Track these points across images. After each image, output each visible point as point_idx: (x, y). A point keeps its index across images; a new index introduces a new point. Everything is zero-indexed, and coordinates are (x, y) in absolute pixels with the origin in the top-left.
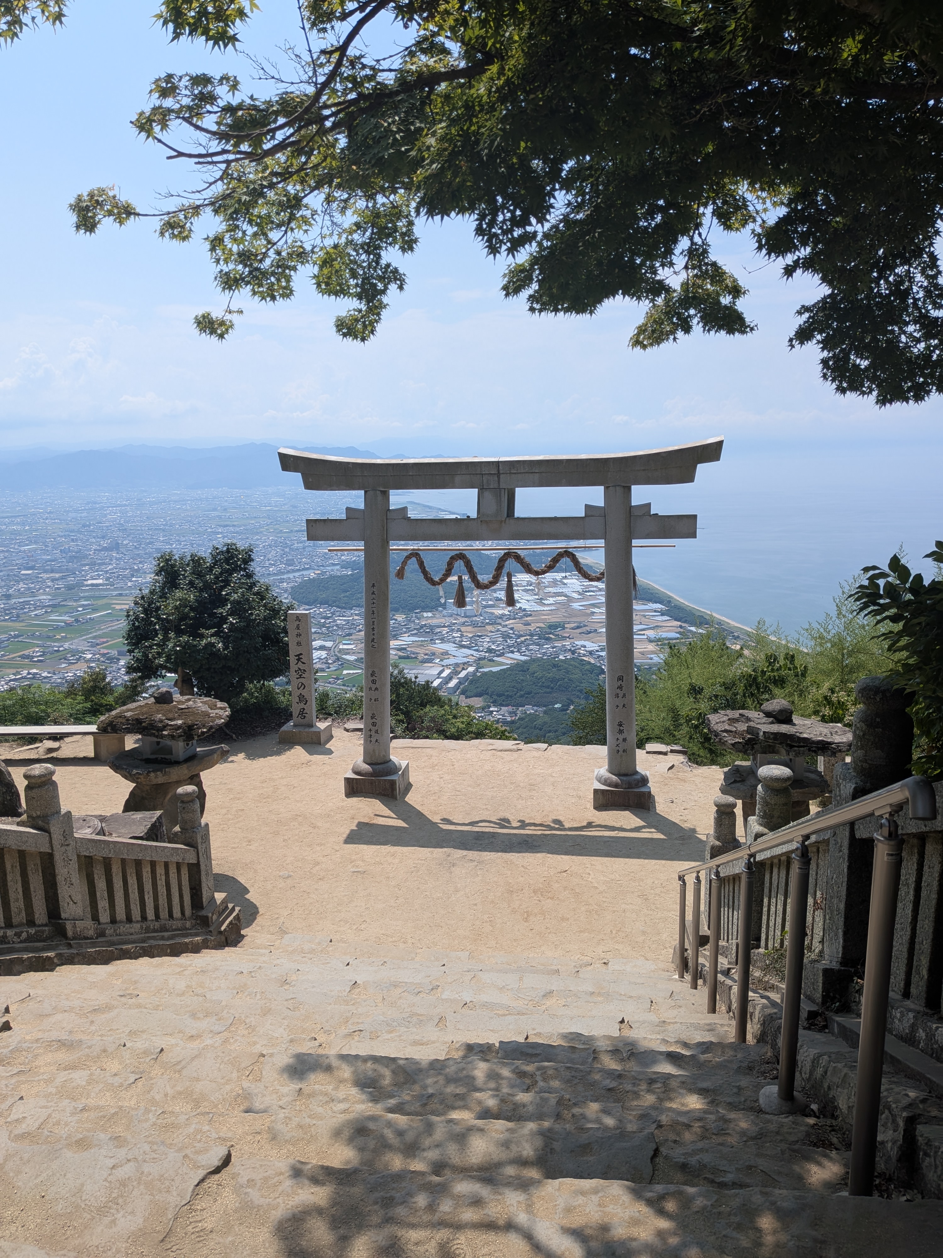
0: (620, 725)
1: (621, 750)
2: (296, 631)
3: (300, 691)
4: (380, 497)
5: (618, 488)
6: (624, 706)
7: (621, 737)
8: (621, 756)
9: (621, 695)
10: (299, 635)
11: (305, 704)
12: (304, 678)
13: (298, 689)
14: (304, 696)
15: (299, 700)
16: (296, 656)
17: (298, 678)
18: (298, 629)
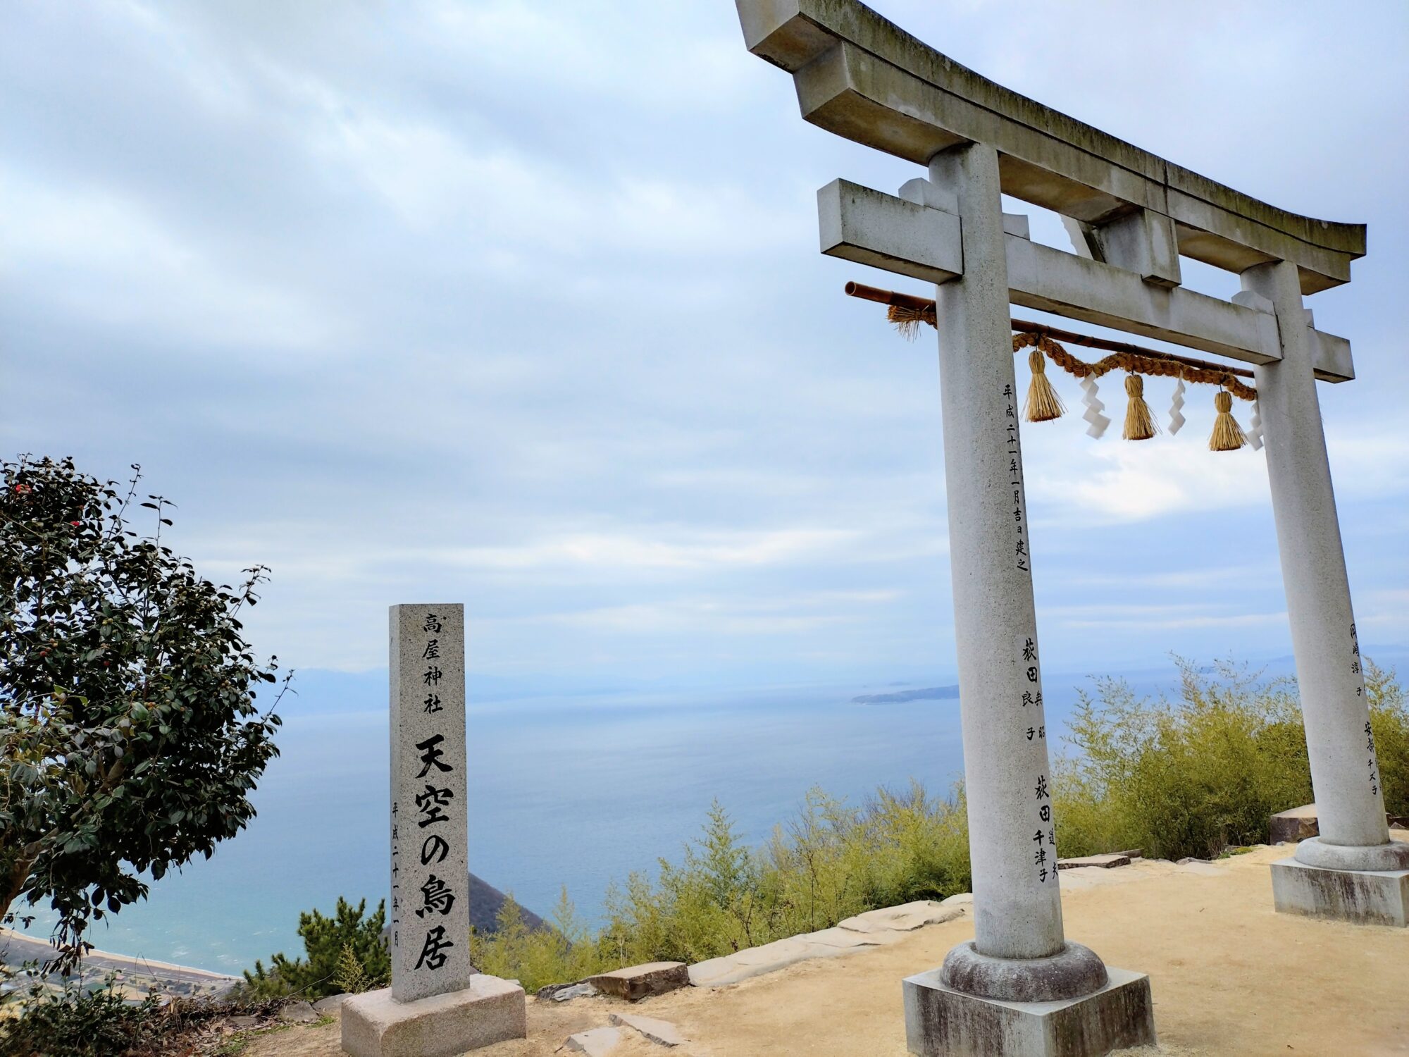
2: (426, 665)
3: (433, 868)
10: (433, 676)
11: (445, 912)
12: (445, 818)
13: (425, 861)
14: (441, 884)
15: (427, 902)
16: (421, 747)
17: (422, 825)
18: (433, 655)
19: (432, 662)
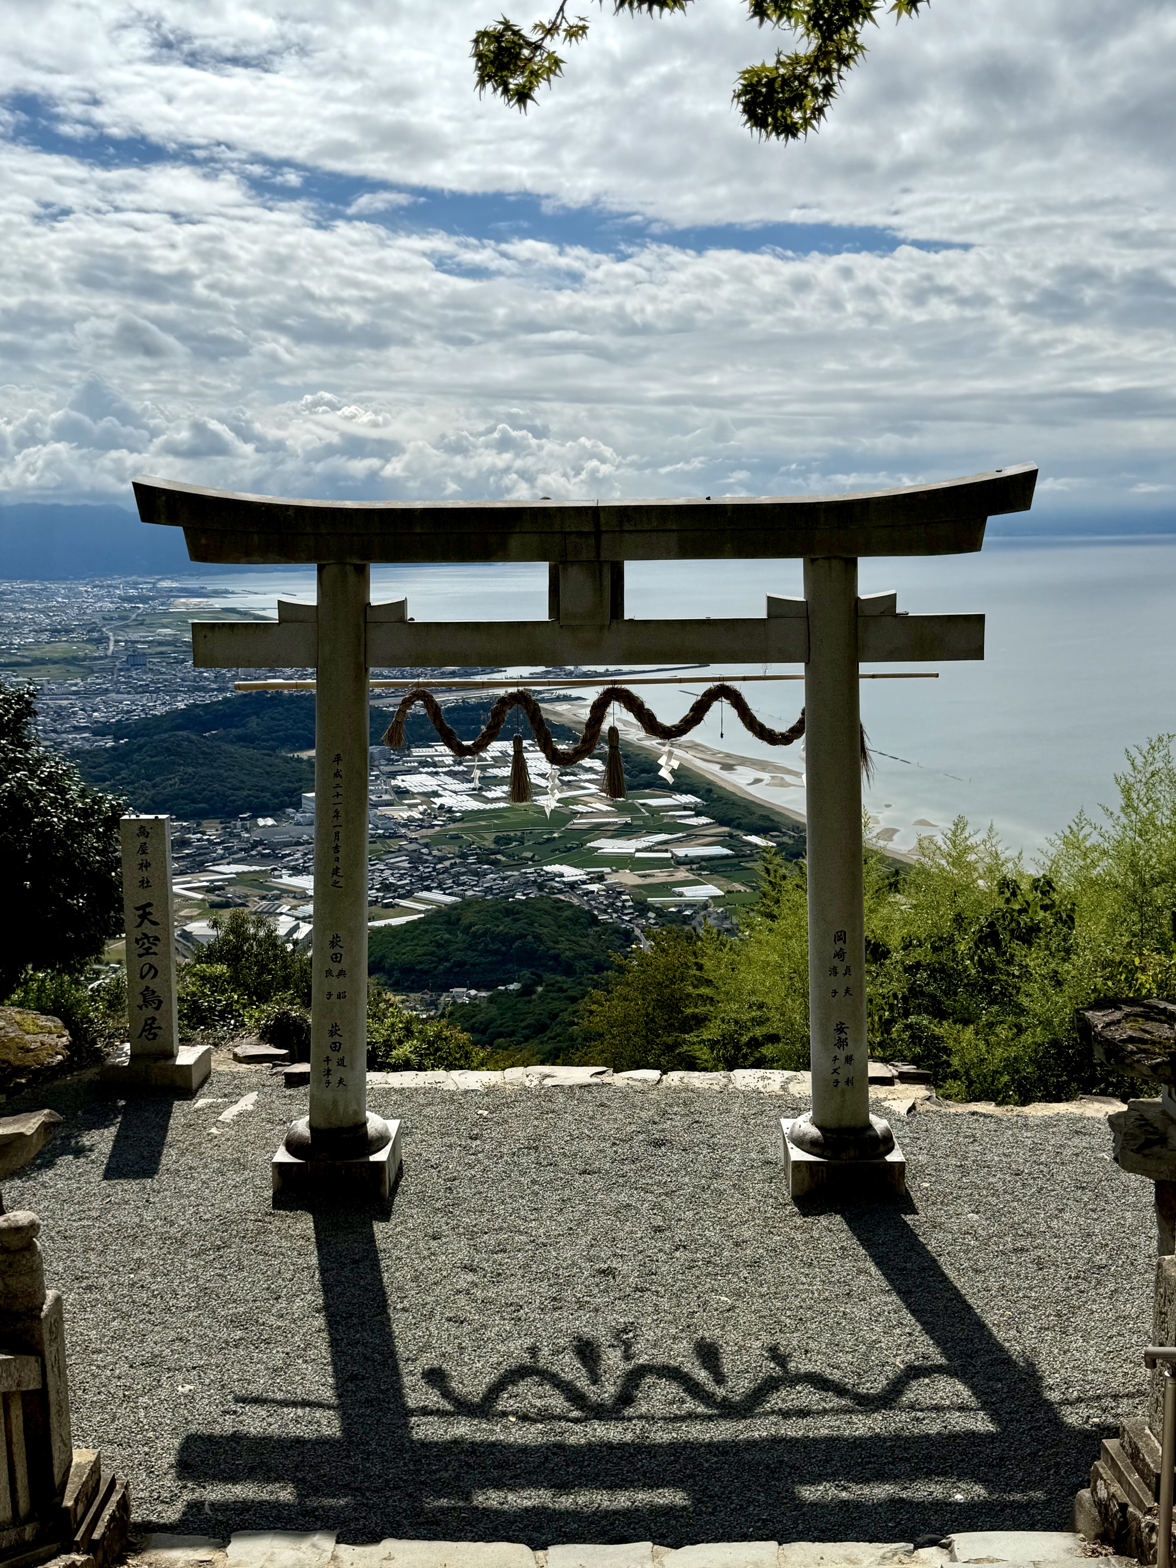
0: (840, 1029)
1: (842, 1079)
2: (139, 858)
3: (147, 982)
4: (352, 578)
5: (834, 563)
6: (847, 991)
7: (842, 1054)
8: (843, 1092)
9: (841, 970)
10: (144, 865)
11: (157, 1009)
12: (154, 953)
13: (142, 977)
14: (153, 992)
15: (144, 1001)
16: (137, 909)
17: (140, 956)
18: (144, 852)
19: (144, 856)
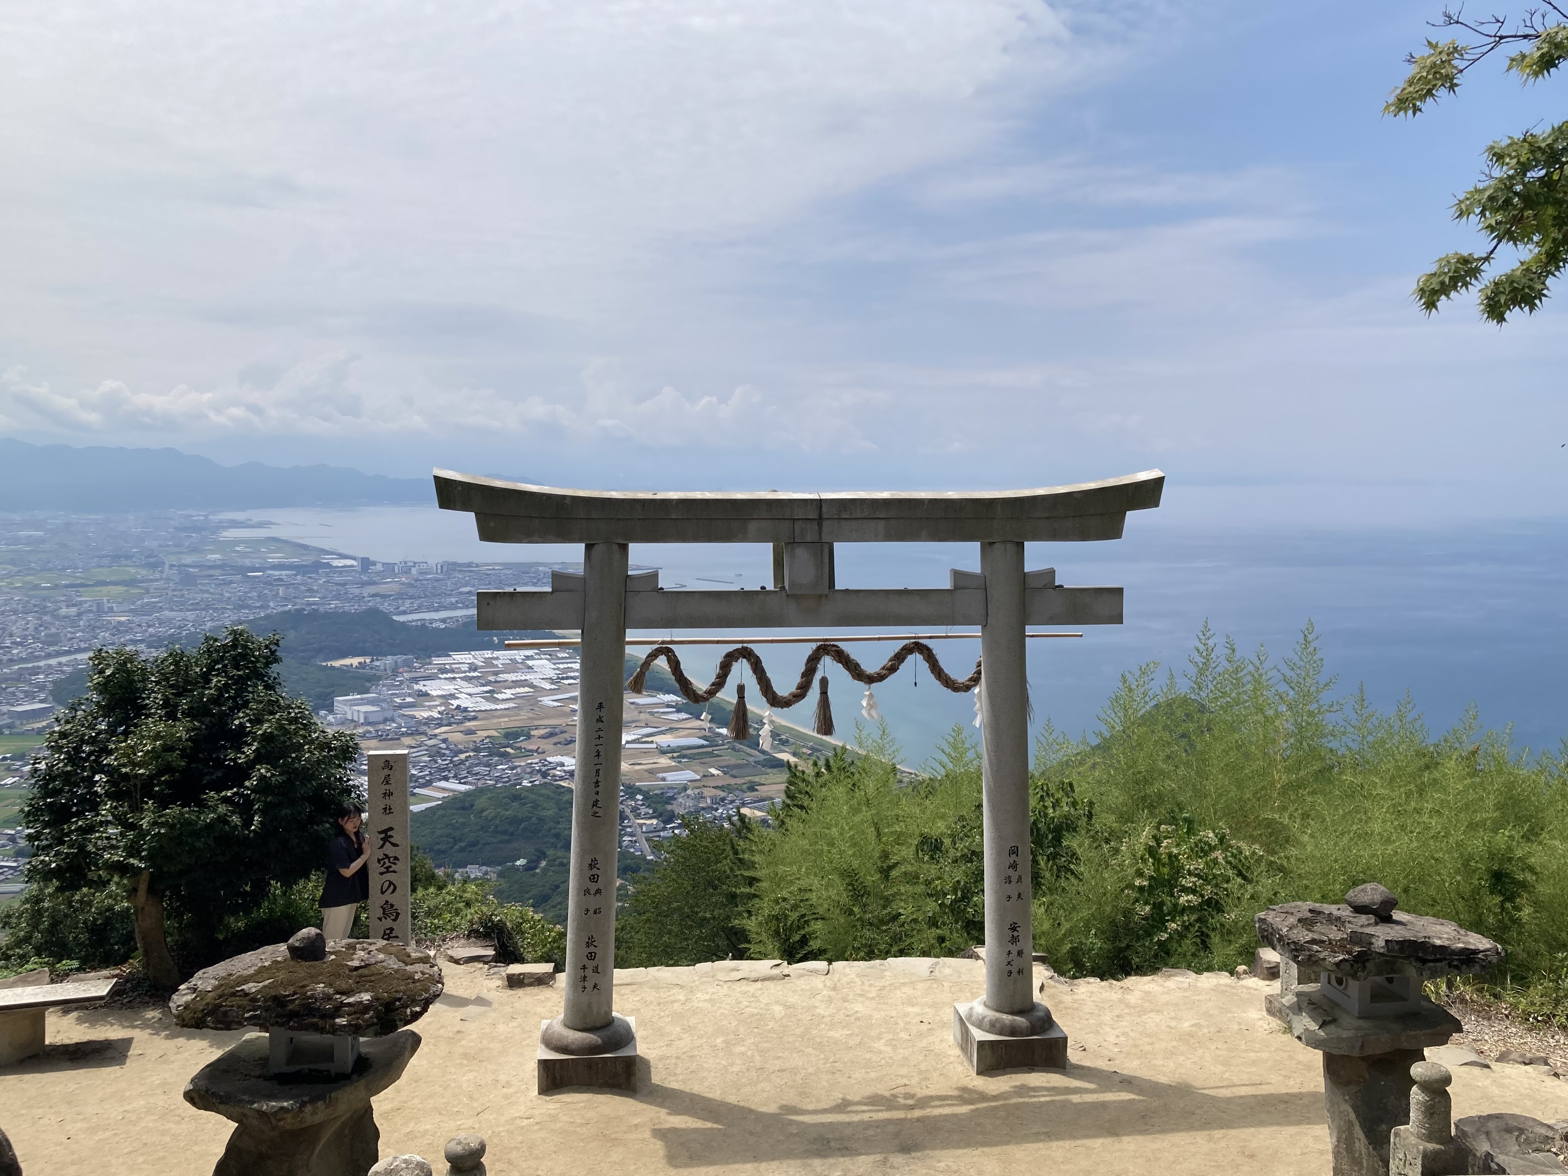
0: (1013, 928)
1: (1015, 971)
2: (383, 788)
3: (387, 896)
4: (617, 556)
6: (1019, 896)
7: (1014, 949)
8: (1015, 981)
9: (1014, 879)
10: (387, 794)
11: (395, 920)
12: (394, 872)
13: (383, 892)
14: (392, 906)
15: (384, 913)
16: (380, 833)
17: (382, 874)
18: (387, 783)
19: (387, 787)
